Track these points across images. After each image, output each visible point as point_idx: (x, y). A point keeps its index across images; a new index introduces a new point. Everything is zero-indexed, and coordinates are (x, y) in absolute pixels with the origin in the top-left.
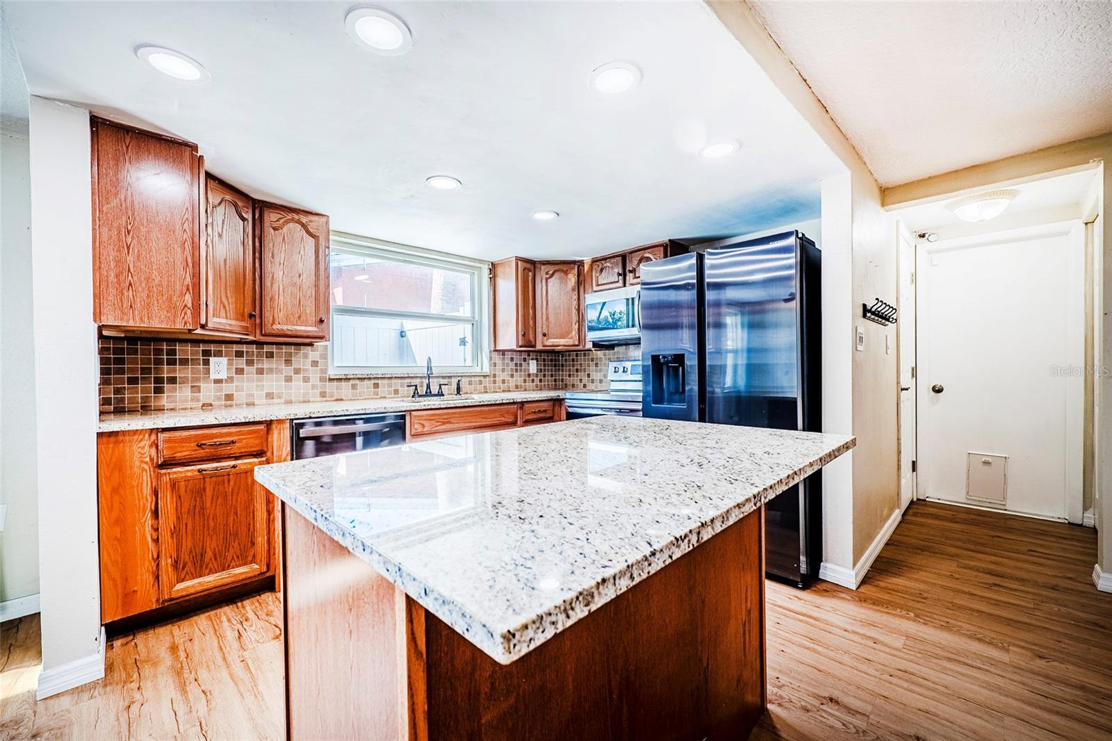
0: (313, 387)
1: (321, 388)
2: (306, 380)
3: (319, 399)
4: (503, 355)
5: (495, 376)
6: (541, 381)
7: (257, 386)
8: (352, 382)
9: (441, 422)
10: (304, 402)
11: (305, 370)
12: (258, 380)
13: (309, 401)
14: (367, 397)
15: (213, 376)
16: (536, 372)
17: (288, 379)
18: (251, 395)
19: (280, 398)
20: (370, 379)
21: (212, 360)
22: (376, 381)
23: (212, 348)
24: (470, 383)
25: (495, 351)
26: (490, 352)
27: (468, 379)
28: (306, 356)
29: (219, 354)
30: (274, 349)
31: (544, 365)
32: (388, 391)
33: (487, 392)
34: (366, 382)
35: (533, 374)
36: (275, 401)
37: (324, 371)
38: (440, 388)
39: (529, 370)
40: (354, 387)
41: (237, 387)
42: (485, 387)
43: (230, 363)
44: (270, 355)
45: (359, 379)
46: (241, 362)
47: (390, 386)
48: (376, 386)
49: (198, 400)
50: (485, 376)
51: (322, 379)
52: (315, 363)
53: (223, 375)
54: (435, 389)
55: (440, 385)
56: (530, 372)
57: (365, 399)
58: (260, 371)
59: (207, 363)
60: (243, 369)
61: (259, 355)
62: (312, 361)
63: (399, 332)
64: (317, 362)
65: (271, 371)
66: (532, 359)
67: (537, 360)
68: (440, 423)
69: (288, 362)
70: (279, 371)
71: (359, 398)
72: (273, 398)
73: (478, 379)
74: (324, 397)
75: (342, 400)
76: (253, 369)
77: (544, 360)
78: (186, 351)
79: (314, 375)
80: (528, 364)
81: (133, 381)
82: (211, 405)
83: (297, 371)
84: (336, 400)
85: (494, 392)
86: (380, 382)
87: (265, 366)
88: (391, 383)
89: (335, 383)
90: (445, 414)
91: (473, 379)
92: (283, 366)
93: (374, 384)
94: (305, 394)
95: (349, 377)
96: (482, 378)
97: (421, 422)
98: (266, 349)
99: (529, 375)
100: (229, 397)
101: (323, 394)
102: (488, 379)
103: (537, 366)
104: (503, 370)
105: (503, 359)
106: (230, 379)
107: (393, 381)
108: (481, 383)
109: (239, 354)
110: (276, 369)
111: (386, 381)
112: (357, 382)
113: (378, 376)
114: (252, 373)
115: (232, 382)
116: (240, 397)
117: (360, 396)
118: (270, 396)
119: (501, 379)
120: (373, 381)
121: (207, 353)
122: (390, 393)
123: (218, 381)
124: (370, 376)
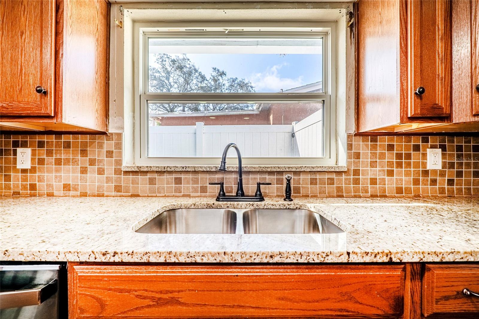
0: (108, 180)
1: (116, 181)
2: (101, 172)
3: (113, 193)
4: (374, 140)
5: (356, 172)
6: (451, 182)
7: (56, 177)
8: (149, 176)
10: (99, 196)
11: (100, 161)
12: (57, 171)
13: (103, 196)
14: (167, 194)
15: (19, 166)
16: (440, 168)
17: (84, 171)
19: (76, 189)
20: (170, 172)
21: (19, 150)
22: (178, 176)
23: (20, 139)
24: (313, 182)
25: (358, 134)
26: (349, 136)
27: (309, 177)
28: (101, 146)
29: (24, 145)
31: (459, 156)
32: (193, 188)
33: (342, 196)
34: (166, 177)
35: (435, 171)
36: (72, 193)
37: (119, 162)
38: (259, 189)
39: (424, 165)
40: (152, 181)
41: (39, 177)
42: (339, 189)
43: (33, 154)
44: (67, 145)
45: (157, 172)
46: (43, 153)
47: (196, 181)
48: (178, 181)
49: (10, 189)
50: (339, 173)
51: (118, 172)
52: (110, 154)
53: (27, 165)
54: (250, 188)
55: (259, 184)
56: (428, 168)
57: (165, 196)
58: (58, 162)
59: (15, 153)
60: (44, 159)
61: (58, 145)
62: (107, 152)
63: (290, 134)
64: (112, 152)
65: (67, 162)
66: (433, 147)
67: (443, 148)
69: (84, 152)
70: (75, 162)
71: (158, 195)
72: (70, 190)
73: (327, 176)
74: (119, 191)
75: (138, 196)
76: (52, 159)
77: (459, 148)
79: (110, 170)
80: (424, 155)
82: (19, 193)
83: (92, 162)
84: (132, 196)
85: (355, 196)
86: (183, 176)
87: (63, 157)
88: (197, 179)
89: (131, 177)
90: (164, 279)
91: (318, 176)
92: (79, 157)
93: (176, 179)
94: (99, 187)
95: (142, 170)
96: (334, 176)
98: (64, 138)
99: (426, 173)
100: (33, 187)
101: (118, 189)
102: (344, 177)
103: (443, 158)
104: (373, 164)
105: (374, 147)
106: (33, 170)
107: (200, 176)
108: (331, 181)
109: (41, 144)
110: (73, 159)
111: (190, 176)
112: (156, 176)
113: (177, 170)
114: (51, 163)
115: (35, 172)
116: (42, 187)
117: (159, 193)
118: (67, 187)
119: (369, 177)
120: (174, 176)
121: (16, 144)
122: (196, 191)
123: (24, 171)
124: (169, 169)
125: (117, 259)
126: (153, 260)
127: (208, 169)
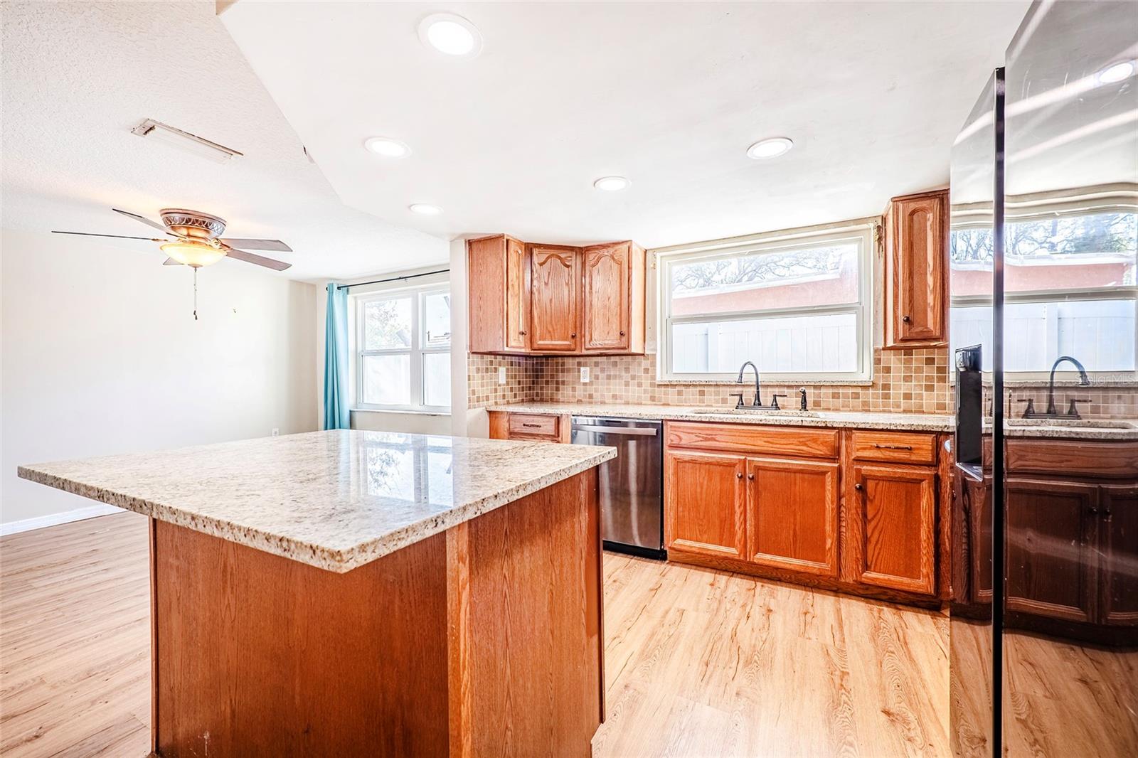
0: (645, 391)
1: (651, 392)
2: (640, 385)
3: (649, 402)
5: (886, 387)
7: (607, 389)
8: (677, 388)
9: (703, 437)
11: (639, 376)
12: (608, 384)
13: (641, 404)
14: (693, 404)
15: (582, 380)
17: (627, 384)
18: (603, 396)
19: (621, 399)
20: (695, 386)
21: (582, 369)
22: (702, 389)
23: (582, 360)
24: (835, 396)
26: (876, 351)
27: (831, 391)
28: (640, 365)
29: (585, 365)
30: (617, 359)
32: (715, 398)
33: (868, 411)
34: (691, 389)
36: (618, 401)
37: (653, 378)
38: (775, 400)
40: (680, 393)
41: (595, 388)
42: (865, 404)
43: (591, 372)
44: (615, 364)
45: (684, 385)
46: (597, 371)
47: (717, 394)
48: (702, 393)
49: (575, 397)
50: (866, 387)
51: (652, 385)
52: (646, 370)
53: (587, 380)
54: (766, 399)
55: (775, 396)
57: (691, 406)
58: (609, 377)
59: (579, 371)
60: (598, 375)
61: (608, 365)
62: (644, 369)
64: (648, 369)
65: (615, 377)
68: (701, 439)
69: (627, 370)
70: (620, 377)
71: (685, 404)
73: (851, 391)
75: (669, 405)
76: (604, 375)
78: (569, 362)
79: (646, 383)
81: (547, 382)
82: (581, 401)
83: (633, 378)
84: (664, 405)
86: (706, 389)
87: (612, 374)
88: (719, 391)
89: (663, 389)
90: (708, 429)
91: (841, 391)
92: (623, 373)
93: (700, 391)
94: (639, 397)
95: (672, 383)
96: (859, 390)
97: (678, 434)
98: (613, 359)
100: (591, 396)
101: (653, 398)
102: (871, 391)
104: (907, 379)
105: (909, 361)
106: (591, 383)
107: (721, 389)
108: (856, 396)
109: (596, 364)
110: (619, 375)
111: (712, 389)
112: (683, 388)
113: (701, 383)
114: (604, 378)
115: (592, 385)
116: (597, 397)
117: (686, 402)
118: (614, 397)
119: (902, 392)
120: (698, 389)
121: (579, 364)
122: (717, 401)
123: (585, 384)
124: (694, 383)
125: (687, 419)
126: (703, 420)
127: (729, 383)
